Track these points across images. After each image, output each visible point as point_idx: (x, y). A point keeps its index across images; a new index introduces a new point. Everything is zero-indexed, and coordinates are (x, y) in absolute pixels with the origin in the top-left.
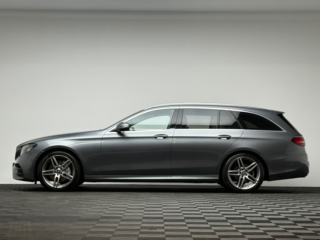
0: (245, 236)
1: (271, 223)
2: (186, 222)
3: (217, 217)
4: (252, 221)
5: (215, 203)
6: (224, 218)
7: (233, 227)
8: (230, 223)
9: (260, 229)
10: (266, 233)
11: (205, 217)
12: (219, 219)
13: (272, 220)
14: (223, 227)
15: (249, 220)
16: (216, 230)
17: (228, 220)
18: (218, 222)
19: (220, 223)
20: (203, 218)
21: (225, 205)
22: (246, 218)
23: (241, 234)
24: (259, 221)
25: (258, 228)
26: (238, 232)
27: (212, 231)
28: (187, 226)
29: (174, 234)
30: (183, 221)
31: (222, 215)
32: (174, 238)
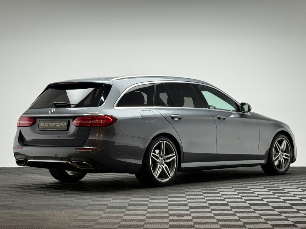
0: (268, 222)
1: (293, 208)
2: (211, 208)
3: (240, 203)
4: (275, 207)
5: (237, 187)
6: (247, 204)
7: (256, 213)
8: (253, 209)
9: (282, 216)
10: (288, 219)
11: (229, 204)
12: (242, 206)
13: (294, 206)
14: (247, 214)
15: (271, 206)
16: (240, 217)
17: (251, 206)
18: (241, 208)
19: (244, 209)
20: (227, 205)
21: (248, 190)
22: (269, 203)
23: (264, 221)
24: (281, 206)
25: (280, 214)
26: (262, 218)
27: (236, 218)
28: (212, 213)
29: (201, 221)
30: (208, 207)
31: (244, 201)
32: (202, 225)
